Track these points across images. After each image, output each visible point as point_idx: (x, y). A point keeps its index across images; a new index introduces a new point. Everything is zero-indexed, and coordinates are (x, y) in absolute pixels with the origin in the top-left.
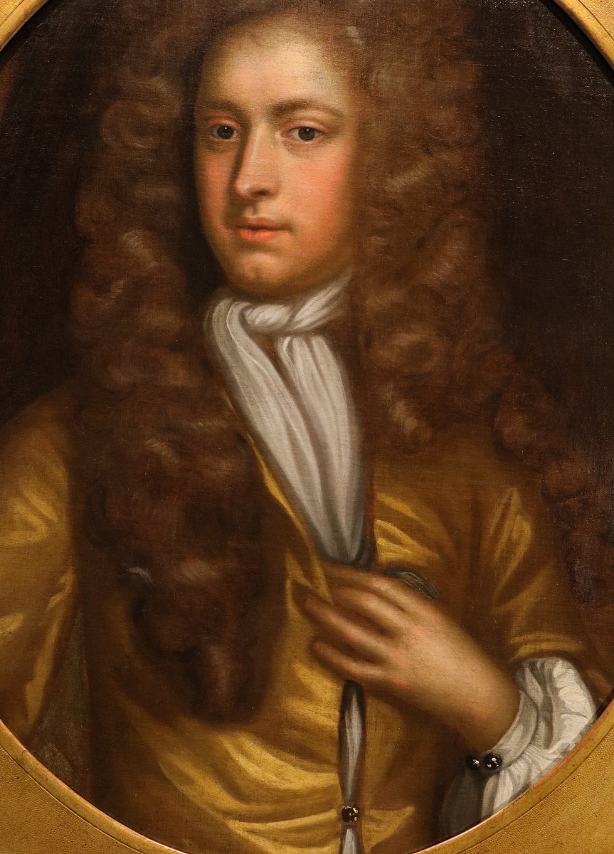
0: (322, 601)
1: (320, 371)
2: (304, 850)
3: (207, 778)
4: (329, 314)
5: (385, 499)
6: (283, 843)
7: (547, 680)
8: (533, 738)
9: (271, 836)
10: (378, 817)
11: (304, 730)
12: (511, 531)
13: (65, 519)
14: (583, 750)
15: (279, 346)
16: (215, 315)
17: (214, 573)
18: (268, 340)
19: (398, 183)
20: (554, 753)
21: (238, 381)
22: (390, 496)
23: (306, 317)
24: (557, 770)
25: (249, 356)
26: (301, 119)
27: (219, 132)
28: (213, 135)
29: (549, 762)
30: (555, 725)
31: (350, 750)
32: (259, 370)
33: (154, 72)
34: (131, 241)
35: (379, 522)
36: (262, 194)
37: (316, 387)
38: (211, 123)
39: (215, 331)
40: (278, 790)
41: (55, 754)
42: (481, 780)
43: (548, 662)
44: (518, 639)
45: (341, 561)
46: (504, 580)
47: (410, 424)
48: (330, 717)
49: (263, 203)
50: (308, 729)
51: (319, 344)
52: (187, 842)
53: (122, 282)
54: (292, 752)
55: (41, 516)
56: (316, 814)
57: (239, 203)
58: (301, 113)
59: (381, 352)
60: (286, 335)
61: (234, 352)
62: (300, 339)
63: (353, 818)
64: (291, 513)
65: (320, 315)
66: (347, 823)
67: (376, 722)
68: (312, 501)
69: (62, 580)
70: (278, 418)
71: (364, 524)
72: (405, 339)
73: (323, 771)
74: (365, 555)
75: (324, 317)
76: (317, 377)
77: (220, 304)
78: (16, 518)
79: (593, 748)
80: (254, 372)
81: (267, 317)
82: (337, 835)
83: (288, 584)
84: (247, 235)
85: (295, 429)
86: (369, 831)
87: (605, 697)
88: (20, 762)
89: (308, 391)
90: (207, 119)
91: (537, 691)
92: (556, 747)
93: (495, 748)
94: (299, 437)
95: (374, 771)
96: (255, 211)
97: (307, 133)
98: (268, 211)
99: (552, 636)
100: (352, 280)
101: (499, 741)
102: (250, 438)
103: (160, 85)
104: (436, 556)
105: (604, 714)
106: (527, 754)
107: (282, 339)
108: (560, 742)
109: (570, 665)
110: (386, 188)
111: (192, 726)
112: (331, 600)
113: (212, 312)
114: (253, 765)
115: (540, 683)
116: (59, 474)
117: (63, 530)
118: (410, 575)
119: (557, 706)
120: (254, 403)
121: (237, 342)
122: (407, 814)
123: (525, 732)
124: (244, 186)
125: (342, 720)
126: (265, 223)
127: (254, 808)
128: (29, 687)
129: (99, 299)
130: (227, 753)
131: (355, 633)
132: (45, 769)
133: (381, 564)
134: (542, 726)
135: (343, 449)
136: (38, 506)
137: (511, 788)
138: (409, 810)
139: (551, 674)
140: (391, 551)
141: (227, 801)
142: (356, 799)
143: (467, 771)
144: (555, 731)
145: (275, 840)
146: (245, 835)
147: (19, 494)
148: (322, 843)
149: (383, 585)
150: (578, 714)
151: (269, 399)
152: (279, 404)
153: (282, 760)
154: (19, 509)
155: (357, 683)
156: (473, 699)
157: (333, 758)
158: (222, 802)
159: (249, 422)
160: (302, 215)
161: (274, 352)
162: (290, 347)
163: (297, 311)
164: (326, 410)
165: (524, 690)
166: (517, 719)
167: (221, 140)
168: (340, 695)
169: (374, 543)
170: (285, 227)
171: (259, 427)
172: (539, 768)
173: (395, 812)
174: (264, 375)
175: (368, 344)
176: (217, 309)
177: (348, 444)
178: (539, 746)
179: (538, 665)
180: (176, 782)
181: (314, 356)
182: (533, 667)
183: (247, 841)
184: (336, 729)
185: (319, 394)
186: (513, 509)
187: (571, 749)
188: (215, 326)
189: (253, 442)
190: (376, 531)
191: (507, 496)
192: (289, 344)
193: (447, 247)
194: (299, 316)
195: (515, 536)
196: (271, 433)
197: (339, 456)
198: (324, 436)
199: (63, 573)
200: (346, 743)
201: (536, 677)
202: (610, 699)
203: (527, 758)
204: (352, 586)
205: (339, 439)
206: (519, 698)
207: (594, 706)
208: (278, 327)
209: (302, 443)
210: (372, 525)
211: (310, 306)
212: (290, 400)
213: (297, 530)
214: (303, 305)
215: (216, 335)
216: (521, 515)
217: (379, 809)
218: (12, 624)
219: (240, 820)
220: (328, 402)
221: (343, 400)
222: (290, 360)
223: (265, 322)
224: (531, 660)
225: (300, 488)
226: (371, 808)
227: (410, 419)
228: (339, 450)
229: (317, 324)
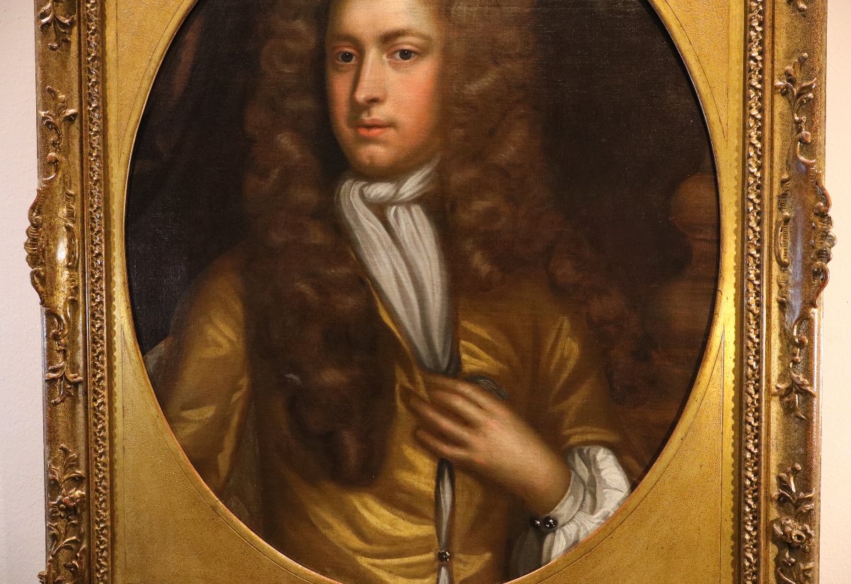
0: (422, 400)
1: (417, 231)
2: (410, 580)
3: (342, 526)
4: (424, 189)
5: (467, 325)
6: (396, 575)
7: (592, 462)
8: (581, 506)
9: (388, 569)
10: (465, 560)
11: (410, 493)
12: (564, 349)
13: (241, 339)
14: (619, 517)
15: (388, 213)
16: (342, 191)
17: (344, 379)
18: (379, 209)
19: (474, 88)
20: (597, 518)
21: (359, 239)
22: (471, 323)
23: (408, 191)
24: (599, 531)
25: (367, 221)
26: (402, 44)
27: (342, 57)
28: (338, 60)
29: (594, 525)
30: (598, 497)
31: (444, 509)
32: (374, 231)
33: (296, 17)
34: (283, 141)
35: (463, 342)
36: (374, 101)
37: (415, 243)
38: (337, 51)
39: (343, 203)
40: (392, 536)
41: (238, 504)
42: (541, 537)
43: (593, 450)
44: (568, 432)
45: (436, 371)
46: (558, 386)
47: (485, 268)
48: (428, 485)
49: (375, 108)
50: (413, 493)
51: (417, 210)
52: (328, 570)
53: (277, 170)
54: (402, 509)
55: (225, 337)
56: (419, 555)
57: (358, 109)
58: (401, 40)
59: (463, 216)
60: (393, 204)
61: (356, 219)
62: (403, 207)
63: (446, 559)
64: (398, 335)
65: (417, 189)
66: (442, 563)
67: (463, 490)
68: (414, 327)
69: (241, 382)
70: (388, 266)
71: (452, 343)
72: (480, 205)
73: (423, 524)
74: (453, 367)
75: (421, 191)
76: (416, 235)
77: (346, 183)
78: (209, 338)
79: (627, 516)
80: (370, 232)
81: (379, 192)
82: (434, 571)
83: (397, 387)
84: (363, 132)
85: (401, 274)
86: (458, 569)
88: (214, 508)
89: (409, 246)
90: (334, 48)
91: (584, 470)
92: (599, 514)
93: (552, 513)
94: (403, 280)
95: (461, 525)
96: (369, 114)
97: (406, 54)
98: (379, 113)
99: (595, 429)
100: (440, 162)
101: (554, 507)
102: (368, 280)
103: (300, 25)
104: (506, 368)
105: (636, 489)
106: (577, 517)
107: (389, 207)
108: (602, 510)
109: (609, 451)
110: (465, 92)
112: (428, 400)
113: (340, 189)
114: (374, 517)
115: (585, 464)
116: (238, 308)
117: (240, 347)
118: (486, 382)
119: (600, 483)
120: (371, 256)
121: (358, 212)
122: (486, 558)
123: (575, 501)
124: (361, 96)
125: (437, 487)
126: (377, 123)
127: (376, 548)
128: (220, 457)
129: (262, 183)
130: (356, 508)
131: (446, 424)
132: (231, 514)
133: (465, 373)
134: (588, 497)
135: (435, 288)
136: (223, 330)
137: (565, 543)
138: (488, 556)
139: (595, 458)
140: (471, 364)
141: (356, 543)
142: (448, 545)
143: (531, 529)
144: (599, 502)
145: (390, 572)
146: (369, 567)
147: (211, 322)
148: (424, 576)
149: (467, 389)
150: (616, 489)
151: (382, 252)
152: (389, 256)
153: (394, 514)
154: (211, 332)
155: (448, 461)
156: (535, 476)
157: (431, 514)
158: (353, 543)
159: (367, 269)
160: (403, 115)
161: (385, 217)
162: (396, 212)
163: (402, 186)
164: (423, 259)
165: (574, 470)
166: (569, 491)
167: (344, 63)
168: (436, 469)
169: (459, 358)
170: (391, 125)
171: (375, 273)
172: (586, 529)
173: (477, 556)
174: (377, 235)
175: (453, 208)
176: (343, 187)
178: (586, 512)
179: (585, 451)
180: (320, 527)
181: (413, 220)
182: (581, 452)
183: (369, 571)
184: (433, 494)
186: (565, 332)
187: (610, 515)
188: (342, 199)
189: (370, 283)
190: (461, 349)
191: (560, 323)
193: (512, 134)
194: (402, 190)
195: (566, 353)
196: (383, 277)
197: (434, 294)
198: (422, 278)
199: (241, 377)
200: (441, 505)
201: (583, 461)
202: (641, 478)
203: (577, 521)
204: (444, 389)
205: (432, 281)
206: (570, 476)
207: (628, 483)
208: (387, 199)
209: (406, 284)
210: (458, 344)
211: (410, 183)
212: (397, 253)
213: (403, 348)
214: (405, 182)
215: (343, 206)
216: (571, 337)
217: (464, 553)
218: (208, 412)
219: (366, 556)
220: (424, 254)
221: (435, 251)
222: (396, 224)
223: (378, 195)
224: (580, 447)
225: (405, 317)
226: (459, 552)
227: (485, 265)
228: (433, 289)
229: (415, 196)
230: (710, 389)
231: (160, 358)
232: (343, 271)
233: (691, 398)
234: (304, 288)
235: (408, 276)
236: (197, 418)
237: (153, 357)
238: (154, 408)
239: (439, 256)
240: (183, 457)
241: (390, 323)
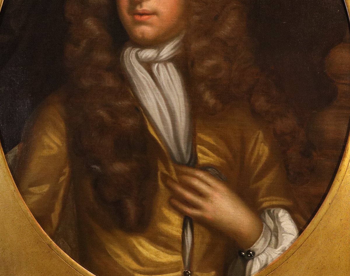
0: (174, 181)
1: (171, 79)
3: (126, 256)
4: (174, 53)
5: (201, 136)
7: (276, 218)
8: (269, 244)
10: (200, 275)
11: (167, 237)
12: (259, 150)
13: (65, 144)
14: (292, 250)
15: (153, 67)
16: (125, 54)
17: (127, 168)
18: (148, 65)
20: (279, 251)
21: (136, 84)
22: (203, 134)
23: (165, 54)
24: (279, 258)
25: (140, 73)
29: (277, 255)
31: (187, 246)
32: (144, 78)
34: (89, 23)
35: (198, 146)
39: (125, 62)
40: (156, 262)
41: (64, 243)
42: (245, 262)
43: (276, 210)
44: (262, 200)
45: (182, 164)
46: (256, 172)
47: (212, 101)
48: (178, 231)
49: (145, 3)
50: (169, 236)
51: (170, 66)
53: (85, 41)
54: (162, 246)
55: (55, 143)
56: (172, 273)
57: (134, 3)
59: (198, 69)
60: (156, 62)
61: (133, 71)
62: (162, 64)
63: (188, 275)
64: (159, 142)
65: (170, 53)
67: (198, 234)
68: (169, 137)
69: (64, 171)
70: (153, 100)
71: (192, 147)
72: (210, 63)
73: (174, 254)
74: (193, 161)
75: (172, 54)
76: (170, 81)
77: (127, 50)
78: (45, 144)
79: (296, 250)
80: (142, 79)
81: (147, 55)
83: (159, 173)
84: (138, 18)
85: (161, 105)
88: (50, 246)
89: (166, 88)
91: (271, 223)
92: (280, 248)
93: (251, 248)
94: (162, 108)
95: (198, 255)
96: (141, 7)
99: (278, 198)
100: (185, 37)
101: (253, 244)
104: (224, 162)
105: (302, 234)
106: (266, 250)
107: (154, 64)
108: (282, 246)
109: (286, 211)
111: (119, 233)
112: (177, 181)
113: (124, 53)
114: (145, 251)
115: (272, 219)
116: (62, 125)
117: (64, 149)
118: (213, 170)
119: (281, 230)
120: (142, 94)
121: (135, 67)
122: (212, 275)
123: (266, 241)
125: (183, 233)
126: (145, 12)
127: (146, 269)
128: (52, 215)
129: (76, 49)
130: (134, 245)
131: (189, 195)
132: (60, 249)
133: (200, 165)
134: (273, 238)
135: (182, 113)
136: (54, 139)
137: (259, 266)
138: (213, 273)
139: (277, 215)
140: (204, 159)
141: (135, 266)
142: (190, 267)
143: (239, 257)
144: (280, 241)
147: (46, 134)
149: (201, 174)
150: (290, 234)
151: (149, 91)
152: (154, 94)
153: (158, 249)
154: (46, 140)
155: (190, 217)
156: (241, 226)
157: (180, 249)
158: (133, 266)
159: (141, 102)
160: (162, 7)
161: (151, 70)
162: (158, 68)
163: (161, 51)
164: (174, 96)
165: (265, 222)
166: (262, 235)
168: (182, 222)
169: (196, 155)
170: (154, 13)
171: (145, 104)
172: (272, 257)
173: (207, 274)
174: (147, 81)
175: (193, 65)
176: (126, 51)
177: (184, 111)
178: (272, 248)
179: (272, 211)
180: (113, 256)
181: (168, 72)
182: (269, 212)
184: (181, 237)
185: (171, 89)
186: (260, 140)
187: (286, 249)
188: (125, 59)
189: (142, 110)
190: (198, 150)
191: (257, 134)
192: (157, 66)
193: (228, 19)
194: (161, 54)
195: (261, 153)
196: (150, 107)
197: (180, 117)
198: (174, 107)
199: (64, 167)
200: (185, 243)
201: (271, 217)
202: (305, 227)
203: (266, 253)
204: (186, 174)
205: (180, 109)
206: (262, 226)
207: (297, 230)
208: (152, 59)
209: (164, 111)
210: (195, 147)
211: (167, 49)
212: (158, 92)
213: (163, 150)
214: (163, 48)
215: (126, 63)
216: (264, 143)
217: (199, 272)
218: (45, 188)
219: (140, 274)
220: (175, 92)
221: (182, 91)
222: (158, 74)
223: (147, 57)
224: (269, 209)
225: (164, 131)
226: (196, 271)
227: (212, 99)
228: (180, 114)
229: (170, 57)
230: (347, 174)
231: (16, 156)
232: (126, 103)
233: (336, 180)
234: (102, 113)
235: (165, 107)
236: (38, 192)
237: (11, 155)
238: (12, 186)
239: (184, 94)
240: (30, 215)
241: (155, 135)
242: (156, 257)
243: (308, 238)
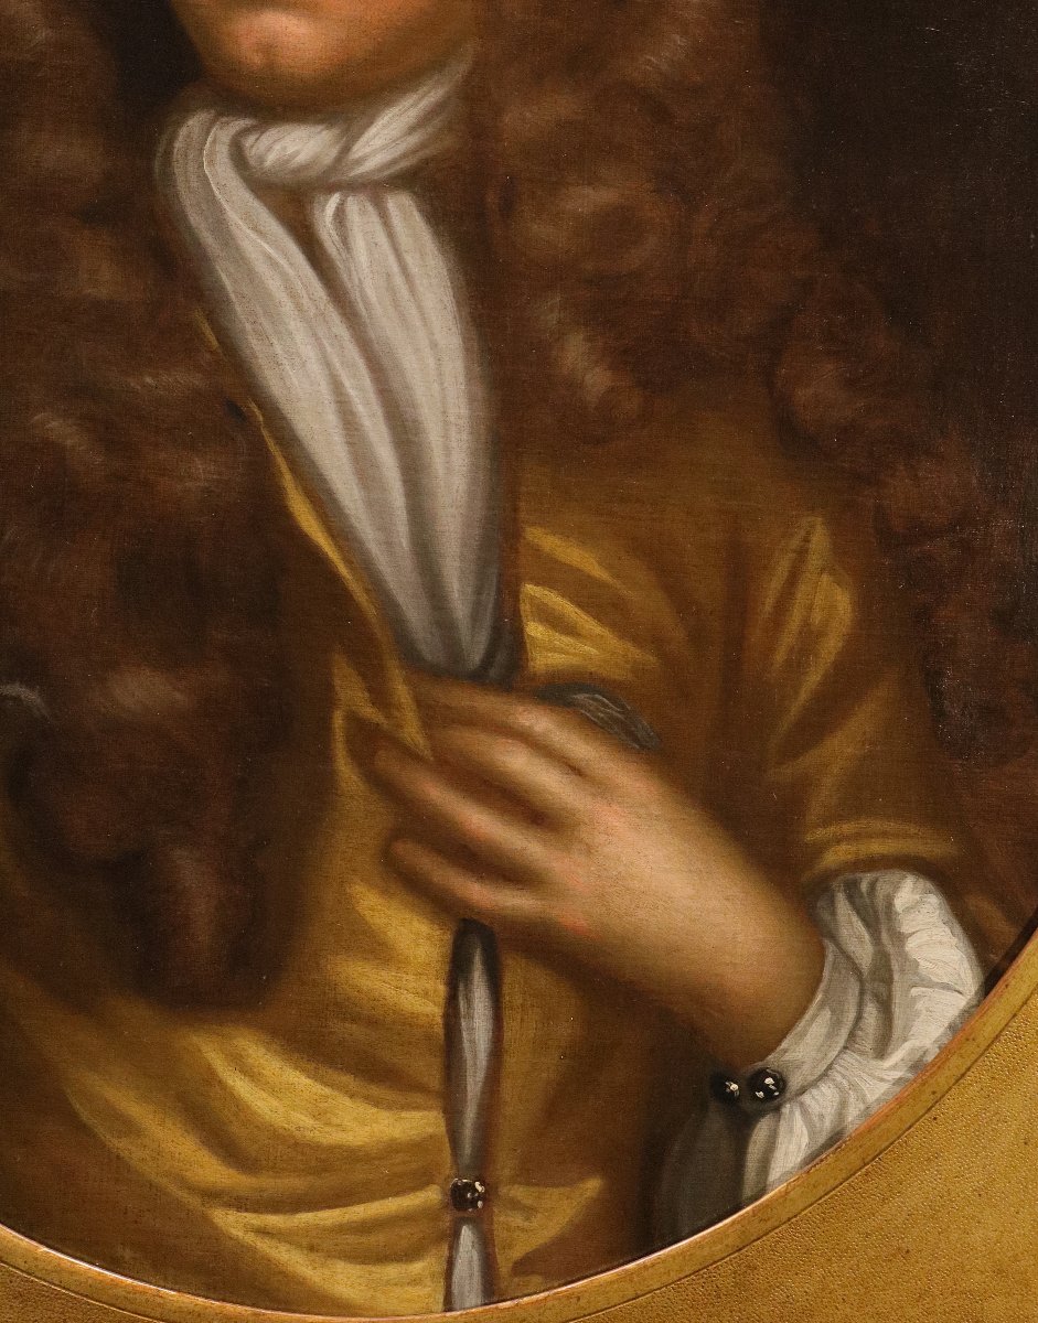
0: (409, 754)
1: (404, 267)
2: (371, 1268)
3: (169, 1123)
4: (423, 146)
5: (544, 539)
6: (330, 1255)
7: (882, 917)
8: (852, 1035)
9: (304, 1242)
10: (528, 1202)
11: (372, 1022)
12: (810, 608)
14: (955, 1061)
15: (316, 212)
16: (177, 145)
17: (178, 696)
18: (291, 201)
20: (893, 1067)
21: (230, 288)
22: (554, 533)
23: (375, 152)
24: (900, 1102)
25: (253, 235)
29: (884, 1087)
30: (897, 1011)
31: (469, 1062)
32: (273, 263)
35: (530, 589)
37: (396, 303)
39: (180, 180)
40: (317, 1147)
42: (741, 1126)
43: (885, 882)
44: (820, 834)
45: (451, 671)
46: (795, 708)
47: (597, 380)
48: (427, 994)
50: (378, 1019)
51: (403, 209)
52: (128, 1254)
54: (347, 1069)
56: (397, 1194)
59: (535, 228)
60: (331, 189)
61: (220, 226)
62: (362, 197)
63: (473, 1203)
64: (343, 570)
65: (402, 147)
66: (460, 1214)
67: (523, 1006)
68: (389, 544)
70: (315, 367)
71: (499, 591)
72: (587, 199)
73: (410, 1107)
74: (501, 657)
75: (414, 152)
76: (399, 280)
77: (190, 122)
79: (974, 1057)
80: (261, 267)
81: (290, 150)
82: (440, 1238)
83: (338, 720)
85: (352, 392)
86: (508, 1228)
87: (1002, 953)
89: (378, 310)
91: (860, 938)
92: (899, 1055)
93: (771, 1057)
94: (360, 409)
95: (519, 1107)
99: (891, 826)
100: (471, 73)
101: (779, 1042)
102: (255, 410)
104: (651, 659)
105: (1001, 984)
106: (839, 1068)
107: (322, 198)
108: (907, 1045)
109: (929, 885)
111: (136, 1014)
112: (427, 753)
113: (173, 139)
114: (265, 1095)
115: (867, 925)
118: (595, 700)
119: (902, 971)
120: (263, 336)
121: (226, 207)
122: (588, 1194)
123: (836, 1024)
125: (452, 1001)
127: (268, 1183)
130: (211, 1071)
131: (481, 822)
133: (533, 677)
134: (871, 1013)
135: (453, 434)
137: (805, 1140)
138: (593, 1186)
139: (890, 905)
140: (554, 650)
141: (211, 1170)
142: (482, 1162)
143: (715, 1106)
144: (898, 1022)
145: (312, 1248)
146: (250, 1239)
148: (410, 1254)
149: (538, 721)
150: (946, 987)
151: (294, 324)
152: (317, 339)
153: (326, 1084)
155: (483, 926)
156: (727, 958)
157: (434, 1080)
158: (201, 1171)
159: (253, 376)
161: (306, 227)
162: (340, 215)
163: (354, 139)
164: (418, 350)
165: (834, 938)
166: (819, 997)
168: (448, 950)
169: (518, 632)
171: (275, 388)
172: (863, 1098)
173: (562, 1189)
174: (284, 277)
175: (508, 208)
176: (183, 132)
177: (464, 422)
178: (862, 1053)
179: (864, 887)
180: (102, 1131)
181: (391, 235)
182: (852, 890)
183: (252, 1250)
184: (439, 1020)
185: (403, 318)
186: (814, 561)
187: (930, 1058)
188: (178, 170)
189: (261, 419)
190: (525, 608)
191: (803, 533)
192: (337, 208)
194: (359, 149)
195: (817, 618)
196: (299, 400)
197: (447, 450)
198: (414, 406)
200: (461, 1050)
201: (858, 913)
202: (1012, 955)
203: (839, 1079)
204: (472, 721)
205: (445, 413)
206: (821, 956)
208: (313, 173)
209: (367, 423)
210: (516, 595)
211: (384, 126)
212: (340, 329)
213: (358, 607)
214: (370, 124)
215: (182, 190)
216: (832, 572)
217: (528, 1184)
219: (239, 1209)
220: (421, 334)
221: (454, 329)
222: (339, 244)
223: (288, 161)
224: (849, 876)
225: (363, 517)
226: (513, 1181)
227: (597, 370)
228: (446, 437)
229: (397, 167)
239: (466, 340)
241: (320, 534)
242: (317, 1124)
243: (1025, 1003)
